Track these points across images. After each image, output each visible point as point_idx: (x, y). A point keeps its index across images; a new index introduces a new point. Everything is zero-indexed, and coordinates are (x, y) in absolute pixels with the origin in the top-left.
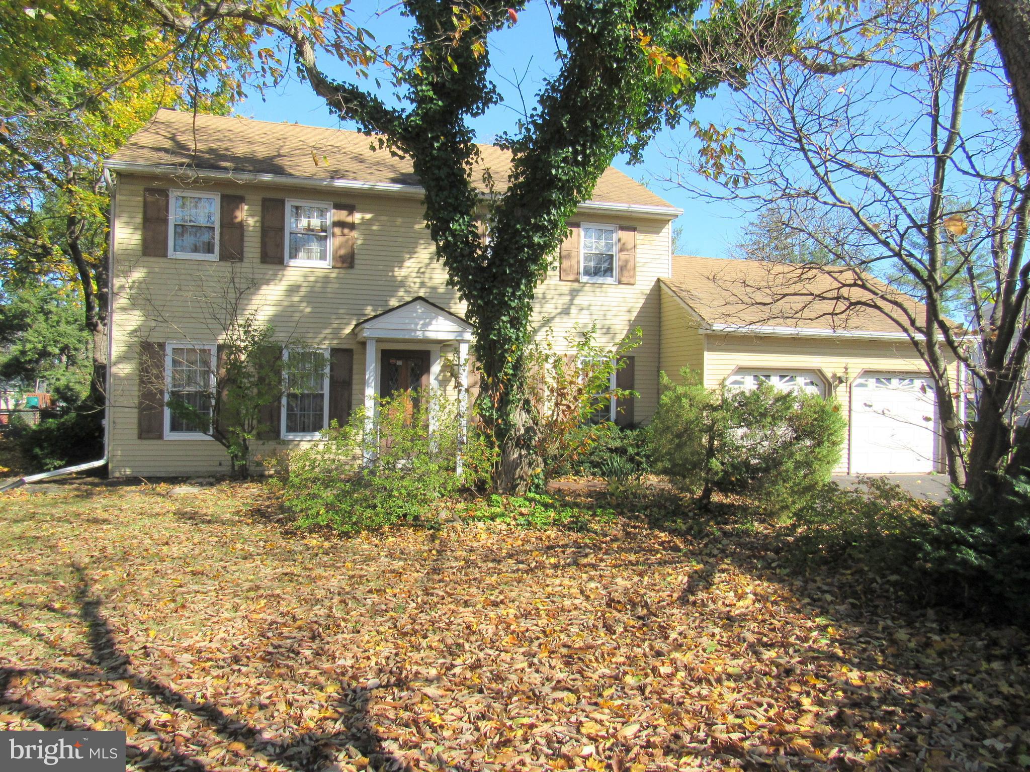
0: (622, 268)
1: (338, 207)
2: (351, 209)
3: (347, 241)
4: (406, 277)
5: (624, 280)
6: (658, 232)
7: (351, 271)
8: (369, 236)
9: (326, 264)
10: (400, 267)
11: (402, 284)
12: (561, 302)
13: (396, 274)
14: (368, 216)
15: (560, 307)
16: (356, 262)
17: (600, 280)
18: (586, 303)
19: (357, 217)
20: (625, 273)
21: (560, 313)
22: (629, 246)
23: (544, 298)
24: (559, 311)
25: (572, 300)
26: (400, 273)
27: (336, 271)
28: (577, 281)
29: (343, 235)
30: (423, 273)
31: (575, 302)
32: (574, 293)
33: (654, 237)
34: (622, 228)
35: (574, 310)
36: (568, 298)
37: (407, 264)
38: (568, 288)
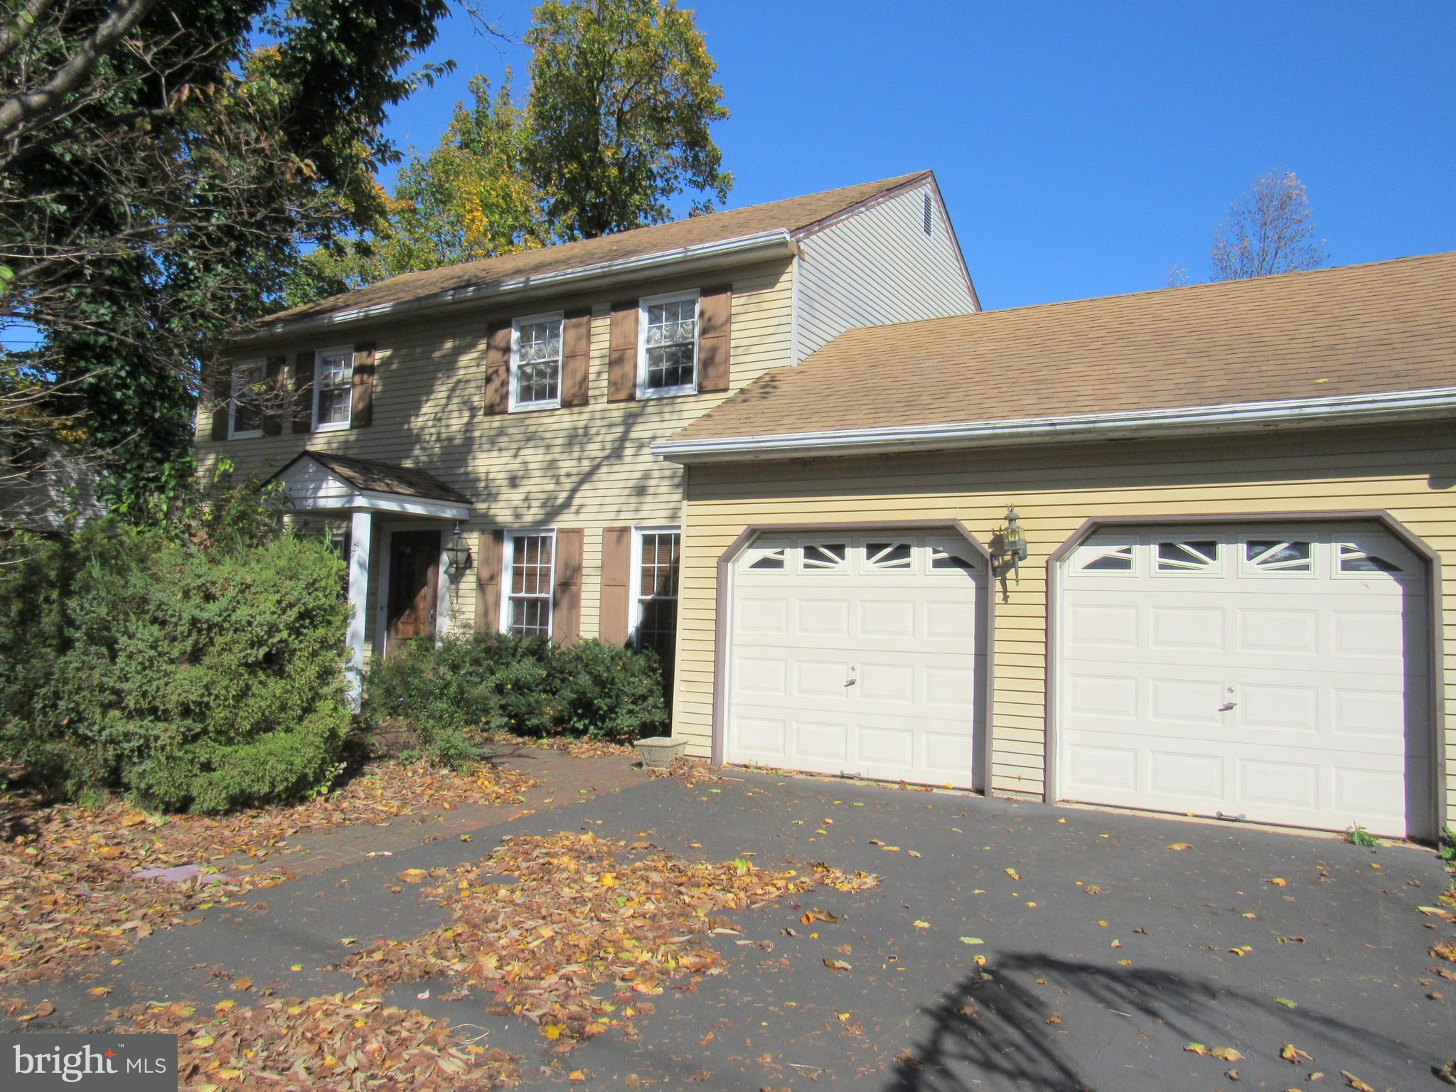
0: (707, 363)
1: (359, 349)
2: (370, 347)
3: (365, 391)
4: (422, 428)
5: (709, 384)
6: (772, 285)
7: (371, 430)
8: (388, 378)
9: (346, 425)
10: (417, 416)
11: (417, 438)
12: (609, 437)
13: (412, 425)
14: (388, 353)
15: (609, 445)
16: (374, 416)
17: (673, 391)
18: (648, 434)
19: (379, 356)
20: (712, 372)
21: (607, 457)
22: (719, 321)
23: (586, 434)
24: (607, 452)
25: (626, 433)
26: (417, 423)
27: (355, 432)
28: (631, 398)
29: (362, 383)
30: (440, 419)
31: (633, 435)
32: (630, 420)
33: (766, 294)
34: (706, 292)
35: (629, 451)
36: (620, 429)
37: (424, 410)
38: (620, 413)
